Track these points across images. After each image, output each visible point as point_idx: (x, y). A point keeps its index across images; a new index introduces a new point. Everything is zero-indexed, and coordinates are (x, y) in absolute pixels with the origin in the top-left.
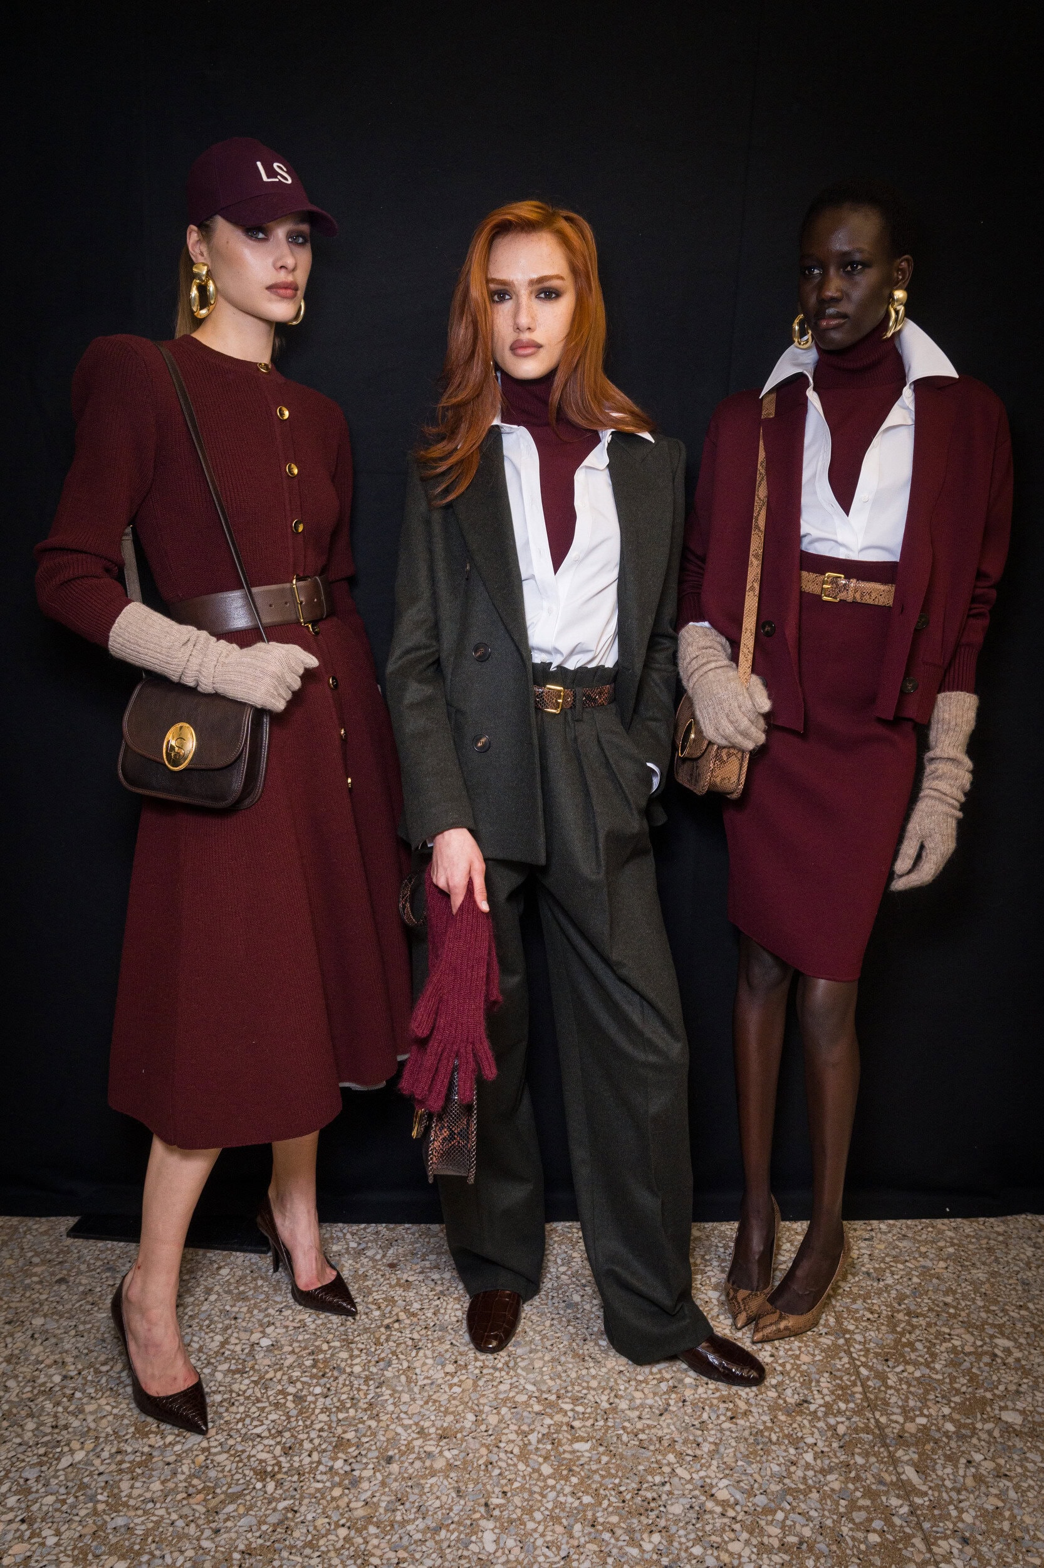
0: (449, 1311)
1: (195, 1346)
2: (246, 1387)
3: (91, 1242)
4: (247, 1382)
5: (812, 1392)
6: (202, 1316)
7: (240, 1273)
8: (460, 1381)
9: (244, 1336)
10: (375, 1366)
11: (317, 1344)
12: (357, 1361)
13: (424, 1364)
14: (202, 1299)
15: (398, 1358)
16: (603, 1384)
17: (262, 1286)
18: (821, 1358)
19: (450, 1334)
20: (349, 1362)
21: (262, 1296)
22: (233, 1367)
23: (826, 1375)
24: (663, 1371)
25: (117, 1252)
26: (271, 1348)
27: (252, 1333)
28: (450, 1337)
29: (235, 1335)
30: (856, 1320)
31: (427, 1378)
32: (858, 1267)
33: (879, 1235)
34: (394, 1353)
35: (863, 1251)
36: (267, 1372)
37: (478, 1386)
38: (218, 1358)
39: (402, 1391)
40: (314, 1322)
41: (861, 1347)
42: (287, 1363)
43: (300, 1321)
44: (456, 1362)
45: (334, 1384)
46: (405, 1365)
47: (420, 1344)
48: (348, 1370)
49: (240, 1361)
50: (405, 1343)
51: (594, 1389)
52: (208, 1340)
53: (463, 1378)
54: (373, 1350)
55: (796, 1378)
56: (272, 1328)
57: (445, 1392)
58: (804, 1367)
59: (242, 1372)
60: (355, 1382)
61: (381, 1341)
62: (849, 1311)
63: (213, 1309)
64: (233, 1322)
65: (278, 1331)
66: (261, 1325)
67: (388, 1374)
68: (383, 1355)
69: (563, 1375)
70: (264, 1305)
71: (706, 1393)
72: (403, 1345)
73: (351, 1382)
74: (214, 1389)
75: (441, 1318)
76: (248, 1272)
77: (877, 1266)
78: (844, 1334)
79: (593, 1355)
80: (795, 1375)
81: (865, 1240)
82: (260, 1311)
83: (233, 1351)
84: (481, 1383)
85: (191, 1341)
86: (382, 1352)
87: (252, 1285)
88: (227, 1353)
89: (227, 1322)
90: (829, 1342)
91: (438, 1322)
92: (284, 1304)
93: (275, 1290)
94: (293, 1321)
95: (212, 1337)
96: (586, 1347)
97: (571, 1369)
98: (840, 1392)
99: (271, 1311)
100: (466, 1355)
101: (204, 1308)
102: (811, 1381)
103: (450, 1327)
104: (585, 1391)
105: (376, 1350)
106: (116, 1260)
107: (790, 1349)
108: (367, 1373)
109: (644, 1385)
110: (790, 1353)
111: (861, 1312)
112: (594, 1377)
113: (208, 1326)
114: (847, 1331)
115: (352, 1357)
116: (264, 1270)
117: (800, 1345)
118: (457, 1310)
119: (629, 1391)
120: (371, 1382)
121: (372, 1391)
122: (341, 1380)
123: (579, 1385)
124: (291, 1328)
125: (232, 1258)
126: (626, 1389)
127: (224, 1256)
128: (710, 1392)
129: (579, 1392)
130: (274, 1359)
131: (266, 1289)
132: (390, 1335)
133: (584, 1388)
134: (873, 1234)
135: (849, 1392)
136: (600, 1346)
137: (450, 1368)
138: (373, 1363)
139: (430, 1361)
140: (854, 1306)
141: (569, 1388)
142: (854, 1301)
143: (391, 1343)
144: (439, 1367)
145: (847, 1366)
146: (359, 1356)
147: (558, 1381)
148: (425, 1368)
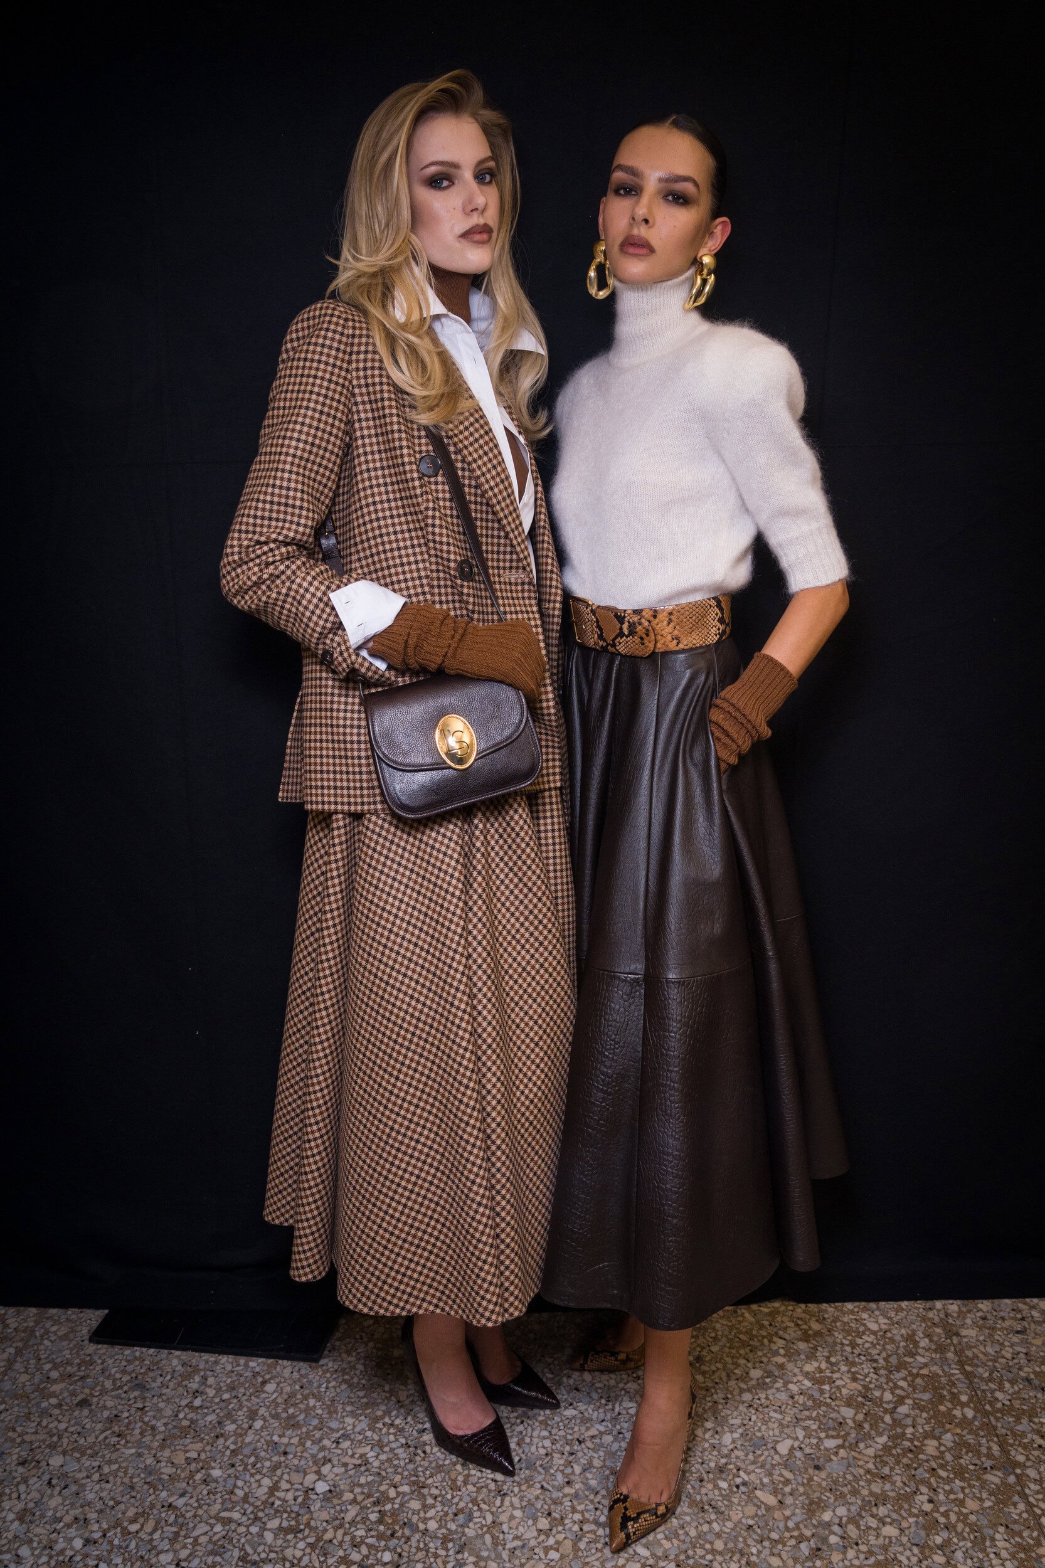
0: (535, 1440)
1: (240, 1493)
2: (301, 1553)
3: (117, 1348)
4: (302, 1545)
5: (988, 1556)
6: (247, 1451)
7: (288, 1389)
8: (557, 1542)
9: (296, 1478)
10: (453, 1520)
11: (383, 1488)
12: (431, 1513)
13: (512, 1517)
14: (246, 1426)
15: (480, 1509)
16: (731, 1545)
17: (315, 1406)
18: (990, 1504)
19: (541, 1474)
20: (422, 1514)
21: (315, 1422)
22: (285, 1524)
23: (1001, 1529)
24: (802, 1526)
25: (147, 1362)
26: (329, 1495)
27: (305, 1474)
28: (540, 1478)
29: (286, 1477)
30: (1025, 1447)
31: (517, 1538)
32: (1015, 1371)
33: (1033, 1326)
34: (474, 1501)
35: (1018, 1349)
36: (325, 1531)
37: (579, 1549)
38: (267, 1511)
39: (489, 1557)
40: (377, 1457)
41: (1037, 1487)
42: (349, 1517)
43: (361, 1456)
44: (549, 1514)
45: (406, 1547)
46: (489, 1518)
47: (505, 1487)
48: (422, 1527)
49: (293, 1515)
50: (487, 1486)
51: (720, 1553)
52: (254, 1485)
53: (560, 1537)
54: (449, 1497)
55: (965, 1534)
56: (329, 1466)
57: (540, 1559)
58: (973, 1518)
59: (295, 1530)
60: (431, 1545)
61: (459, 1483)
62: (1014, 1434)
63: (258, 1441)
64: (282, 1459)
65: (336, 1470)
66: (315, 1463)
67: (470, 1532)
68: (462, 1505)
69: (681, 1532)
70: (318, 1434)
71: (857, 1558)
72: (485, 1490)
73: (426, 1545)
74: (263, 1555)
75: (527, 1450)
76: (297, 1387)
77: (1037, 1369)
78: (1014, 1470)
79: (713, 1503)
80: (963, 1530)
81: (1018, 1332)
82: (313, 1443)
83: (284, 1501)
84: (582, 1545)
85: (235, 1486)
86: (461, 1500)
87: (302, 1406)
88: (278, 1503)
89: (275, 1459)
90: (997, 1481)
91: (523, 1456)
92: (341, 1432)
93: (330, 1413)
94: (352, 1456)
95: (258, 1481)
96: (704, 1491)
97: (689, 1523)
98: (1022, 1555)
99: (326, 1442)
100: (561, 1504)
101: (248, 1440)
102: (984, 1539)
103: (538, 1463)
104: (709, 1557)
105: (453, 1497)
106: (145, 1374)
107: (951, 1491)
108: (444, 1531)
109: (780, 1547)
110: (952, 1497)
111: (1029, 1435)
112: (718, 1535)
113: (254, 1465)
114: (1017, 1464)
115: (425, 1507)
116: (315, 1384)
117: (962, 1484)
118: (544, 1438)
119: (762, 1556)
120: (450, 1545)
121: (452, 1559)
122: (414, 1542)
123: (702, 1547)
124: (351, 1466)
125: (278, 1369)
126: (759, 1552)
127: (269, 1366)
128: (862, 1556)
129: (703, 1557)
130: (332, 1511)
131: (319, 1412)
132: (468, 1476)
133: (708, 1552)
134: (1025, 1324)
135: (1033, 1555)
136: (720, 1489)
137: (544, 1523)
138: (451, 1516)
139: (518, 1513)
140: (1019, 1428)
141: (690, 1552)
142: (1018, 1420)
143: (470, 1487)
144: (530, 1522)
145: (1025, 1515)
146: (433, 1506)
147: (675, 1541)
148: (514, 1524)
